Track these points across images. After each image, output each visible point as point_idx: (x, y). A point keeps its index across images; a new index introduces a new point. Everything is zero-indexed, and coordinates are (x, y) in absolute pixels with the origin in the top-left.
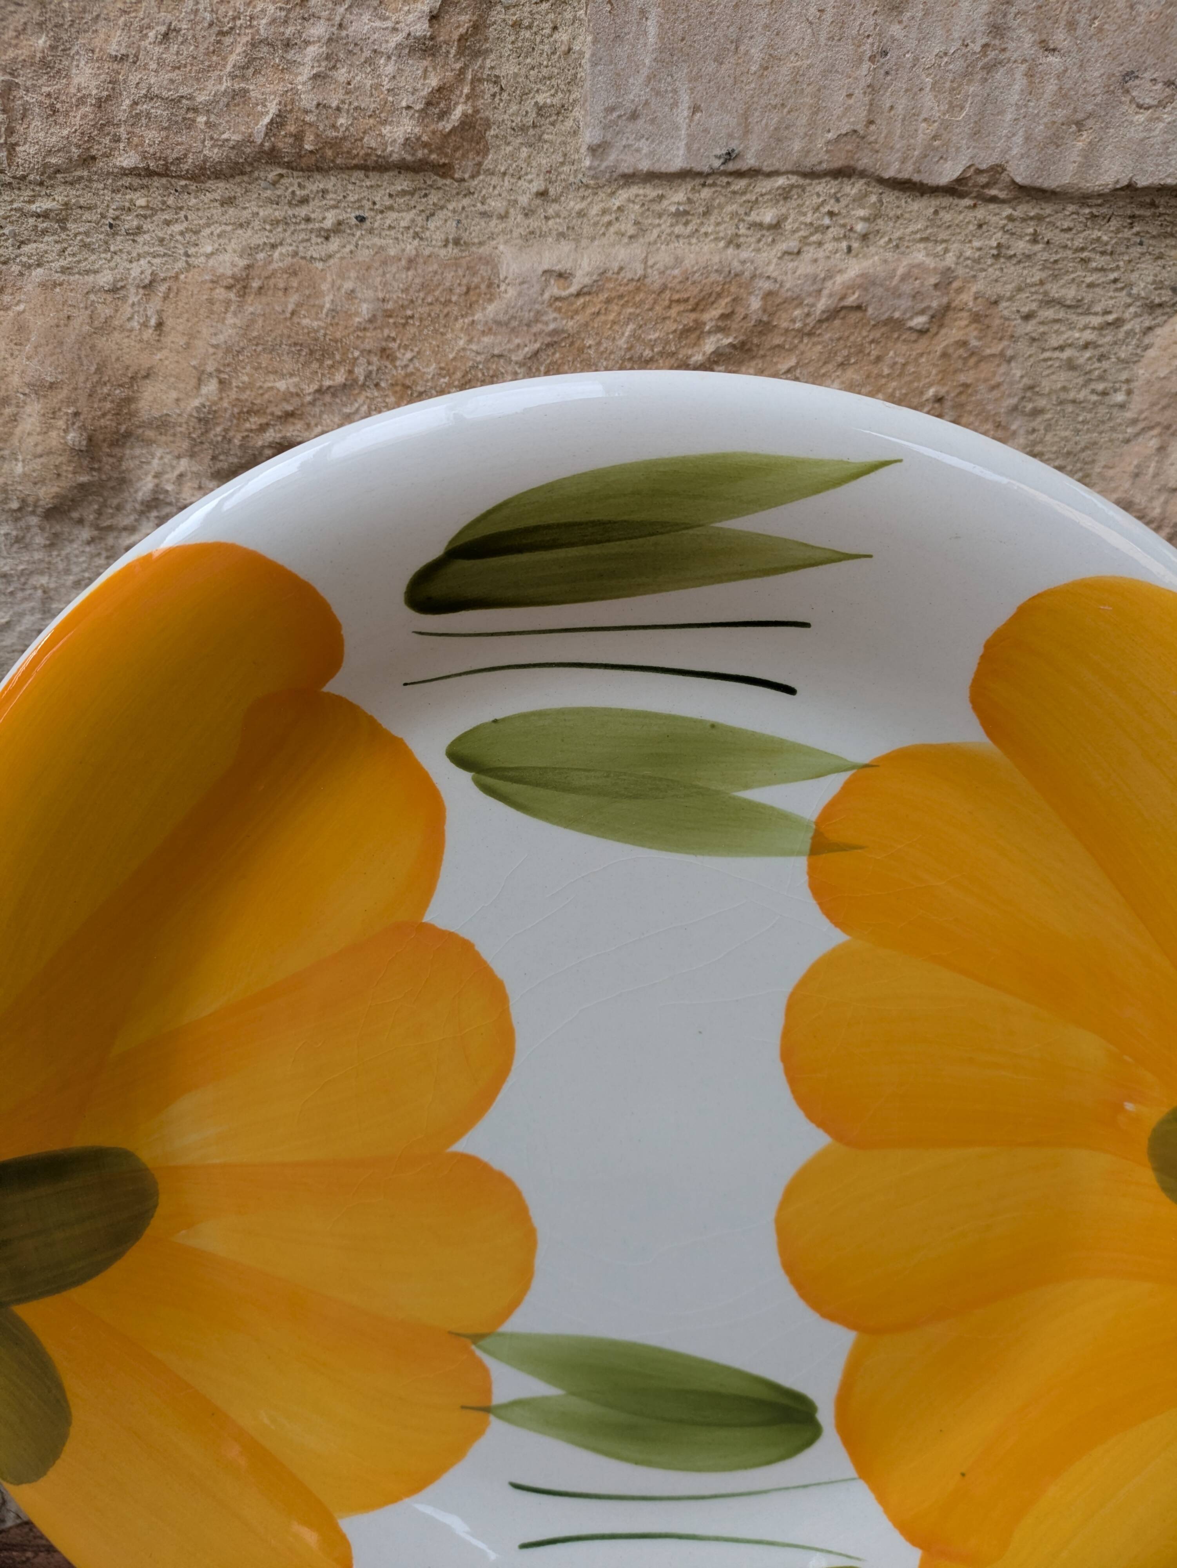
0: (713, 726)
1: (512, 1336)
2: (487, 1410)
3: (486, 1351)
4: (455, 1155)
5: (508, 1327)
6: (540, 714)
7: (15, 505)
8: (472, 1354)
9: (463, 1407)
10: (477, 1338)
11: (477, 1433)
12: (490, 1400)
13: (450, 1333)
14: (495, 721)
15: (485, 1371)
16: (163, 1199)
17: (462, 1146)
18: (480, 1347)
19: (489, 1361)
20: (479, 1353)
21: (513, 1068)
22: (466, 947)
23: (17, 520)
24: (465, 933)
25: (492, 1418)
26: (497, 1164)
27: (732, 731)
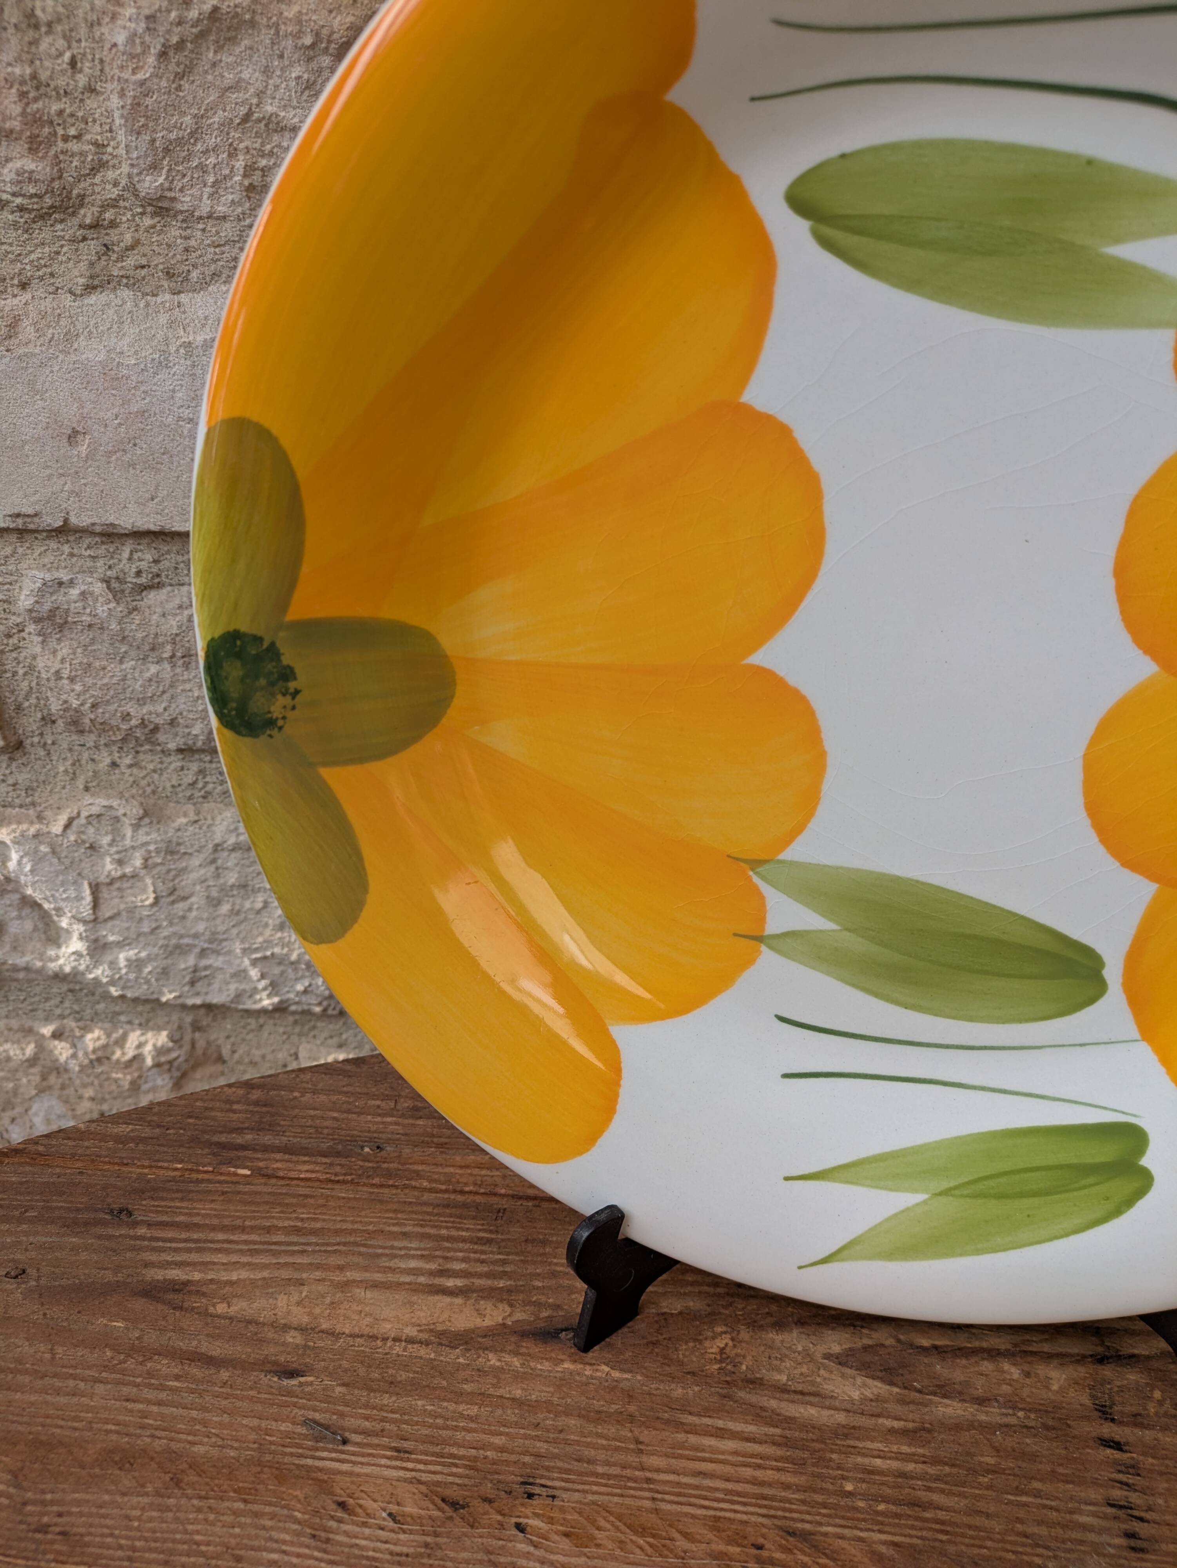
0: (1090, 162)
1: (792, 864)
2: (760, 939)
3: (763, 878)
4: (751, 667)
5: (787, 855)
6: (894, 147)
7: (308, 40)
8: (750, 879)
9: (735, 935)
10: (756, 864)
11: (748, 961)
12: (763, 930)
13: (728, 856)
14: (843, 156)
15: (762, 898)
16: (460, 689)
17: (759, 658)
18: (756, 873)
19: (765, 888)
20: (756, 879)
21: (820, 574)
22: (784, 432)
23: (310, 59)
24: (784, 417)
25: (763, 948)
26: (792, 680)
27: (1112, 169)
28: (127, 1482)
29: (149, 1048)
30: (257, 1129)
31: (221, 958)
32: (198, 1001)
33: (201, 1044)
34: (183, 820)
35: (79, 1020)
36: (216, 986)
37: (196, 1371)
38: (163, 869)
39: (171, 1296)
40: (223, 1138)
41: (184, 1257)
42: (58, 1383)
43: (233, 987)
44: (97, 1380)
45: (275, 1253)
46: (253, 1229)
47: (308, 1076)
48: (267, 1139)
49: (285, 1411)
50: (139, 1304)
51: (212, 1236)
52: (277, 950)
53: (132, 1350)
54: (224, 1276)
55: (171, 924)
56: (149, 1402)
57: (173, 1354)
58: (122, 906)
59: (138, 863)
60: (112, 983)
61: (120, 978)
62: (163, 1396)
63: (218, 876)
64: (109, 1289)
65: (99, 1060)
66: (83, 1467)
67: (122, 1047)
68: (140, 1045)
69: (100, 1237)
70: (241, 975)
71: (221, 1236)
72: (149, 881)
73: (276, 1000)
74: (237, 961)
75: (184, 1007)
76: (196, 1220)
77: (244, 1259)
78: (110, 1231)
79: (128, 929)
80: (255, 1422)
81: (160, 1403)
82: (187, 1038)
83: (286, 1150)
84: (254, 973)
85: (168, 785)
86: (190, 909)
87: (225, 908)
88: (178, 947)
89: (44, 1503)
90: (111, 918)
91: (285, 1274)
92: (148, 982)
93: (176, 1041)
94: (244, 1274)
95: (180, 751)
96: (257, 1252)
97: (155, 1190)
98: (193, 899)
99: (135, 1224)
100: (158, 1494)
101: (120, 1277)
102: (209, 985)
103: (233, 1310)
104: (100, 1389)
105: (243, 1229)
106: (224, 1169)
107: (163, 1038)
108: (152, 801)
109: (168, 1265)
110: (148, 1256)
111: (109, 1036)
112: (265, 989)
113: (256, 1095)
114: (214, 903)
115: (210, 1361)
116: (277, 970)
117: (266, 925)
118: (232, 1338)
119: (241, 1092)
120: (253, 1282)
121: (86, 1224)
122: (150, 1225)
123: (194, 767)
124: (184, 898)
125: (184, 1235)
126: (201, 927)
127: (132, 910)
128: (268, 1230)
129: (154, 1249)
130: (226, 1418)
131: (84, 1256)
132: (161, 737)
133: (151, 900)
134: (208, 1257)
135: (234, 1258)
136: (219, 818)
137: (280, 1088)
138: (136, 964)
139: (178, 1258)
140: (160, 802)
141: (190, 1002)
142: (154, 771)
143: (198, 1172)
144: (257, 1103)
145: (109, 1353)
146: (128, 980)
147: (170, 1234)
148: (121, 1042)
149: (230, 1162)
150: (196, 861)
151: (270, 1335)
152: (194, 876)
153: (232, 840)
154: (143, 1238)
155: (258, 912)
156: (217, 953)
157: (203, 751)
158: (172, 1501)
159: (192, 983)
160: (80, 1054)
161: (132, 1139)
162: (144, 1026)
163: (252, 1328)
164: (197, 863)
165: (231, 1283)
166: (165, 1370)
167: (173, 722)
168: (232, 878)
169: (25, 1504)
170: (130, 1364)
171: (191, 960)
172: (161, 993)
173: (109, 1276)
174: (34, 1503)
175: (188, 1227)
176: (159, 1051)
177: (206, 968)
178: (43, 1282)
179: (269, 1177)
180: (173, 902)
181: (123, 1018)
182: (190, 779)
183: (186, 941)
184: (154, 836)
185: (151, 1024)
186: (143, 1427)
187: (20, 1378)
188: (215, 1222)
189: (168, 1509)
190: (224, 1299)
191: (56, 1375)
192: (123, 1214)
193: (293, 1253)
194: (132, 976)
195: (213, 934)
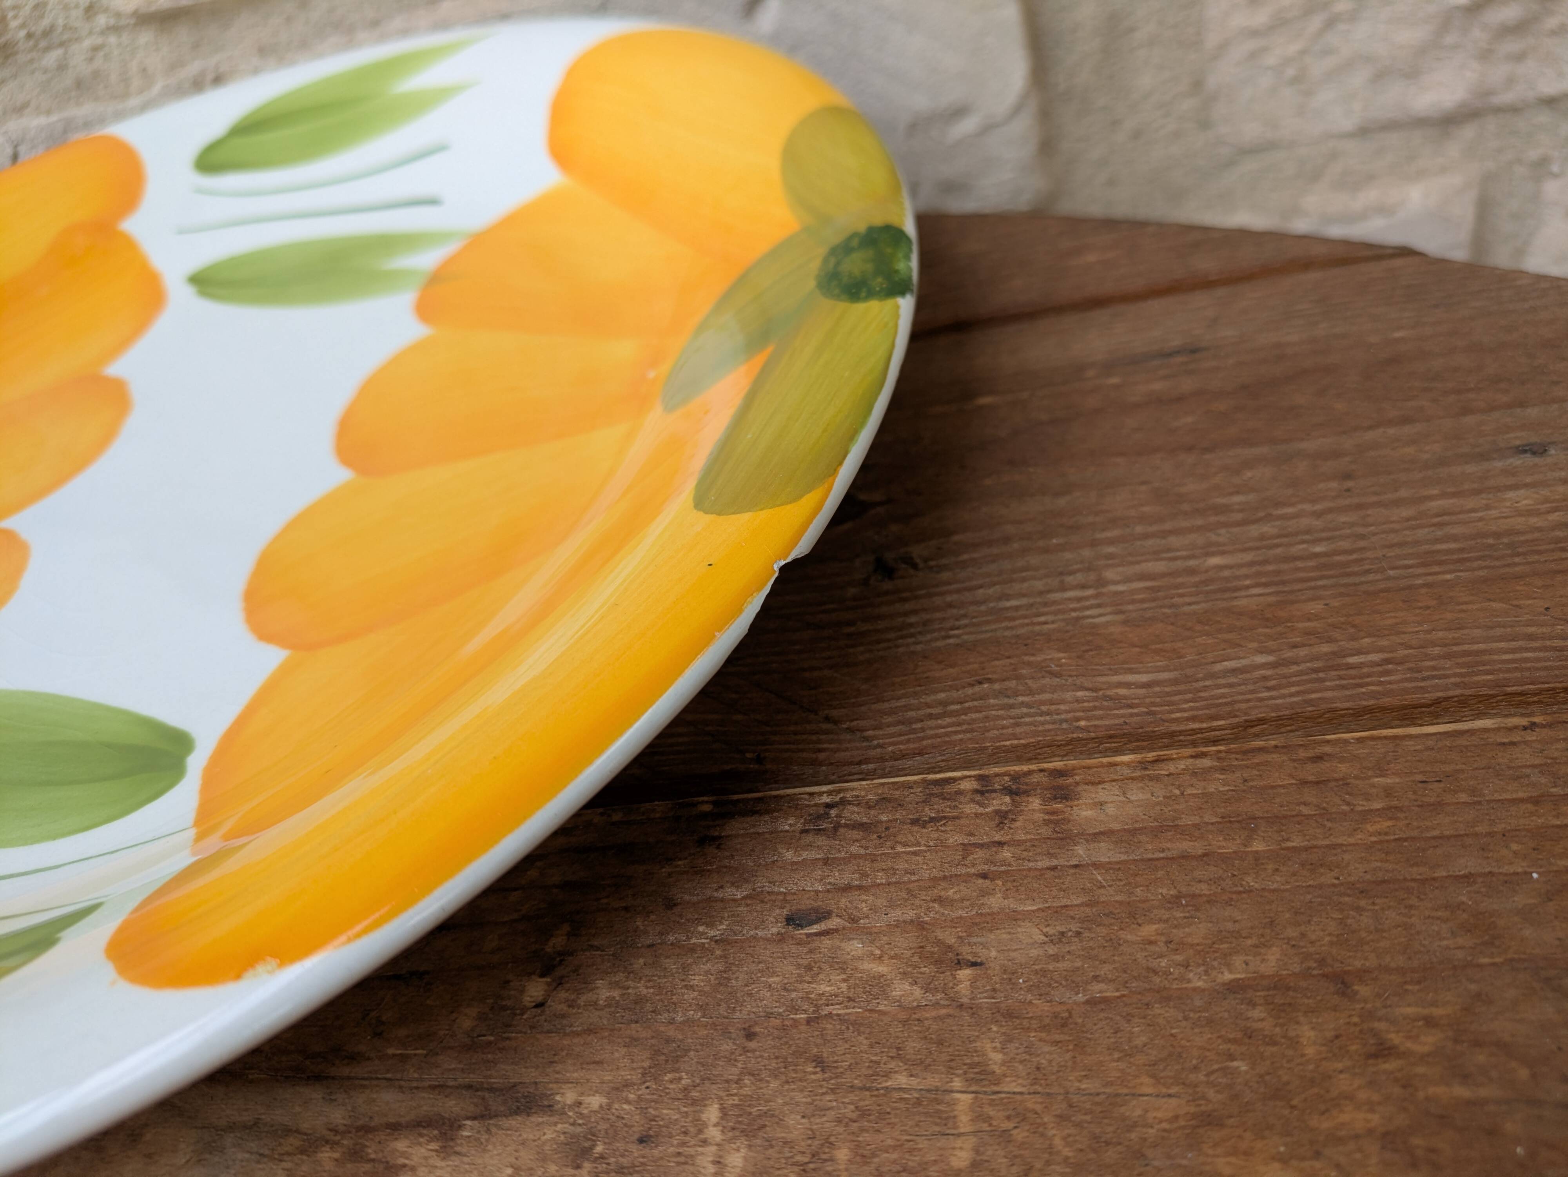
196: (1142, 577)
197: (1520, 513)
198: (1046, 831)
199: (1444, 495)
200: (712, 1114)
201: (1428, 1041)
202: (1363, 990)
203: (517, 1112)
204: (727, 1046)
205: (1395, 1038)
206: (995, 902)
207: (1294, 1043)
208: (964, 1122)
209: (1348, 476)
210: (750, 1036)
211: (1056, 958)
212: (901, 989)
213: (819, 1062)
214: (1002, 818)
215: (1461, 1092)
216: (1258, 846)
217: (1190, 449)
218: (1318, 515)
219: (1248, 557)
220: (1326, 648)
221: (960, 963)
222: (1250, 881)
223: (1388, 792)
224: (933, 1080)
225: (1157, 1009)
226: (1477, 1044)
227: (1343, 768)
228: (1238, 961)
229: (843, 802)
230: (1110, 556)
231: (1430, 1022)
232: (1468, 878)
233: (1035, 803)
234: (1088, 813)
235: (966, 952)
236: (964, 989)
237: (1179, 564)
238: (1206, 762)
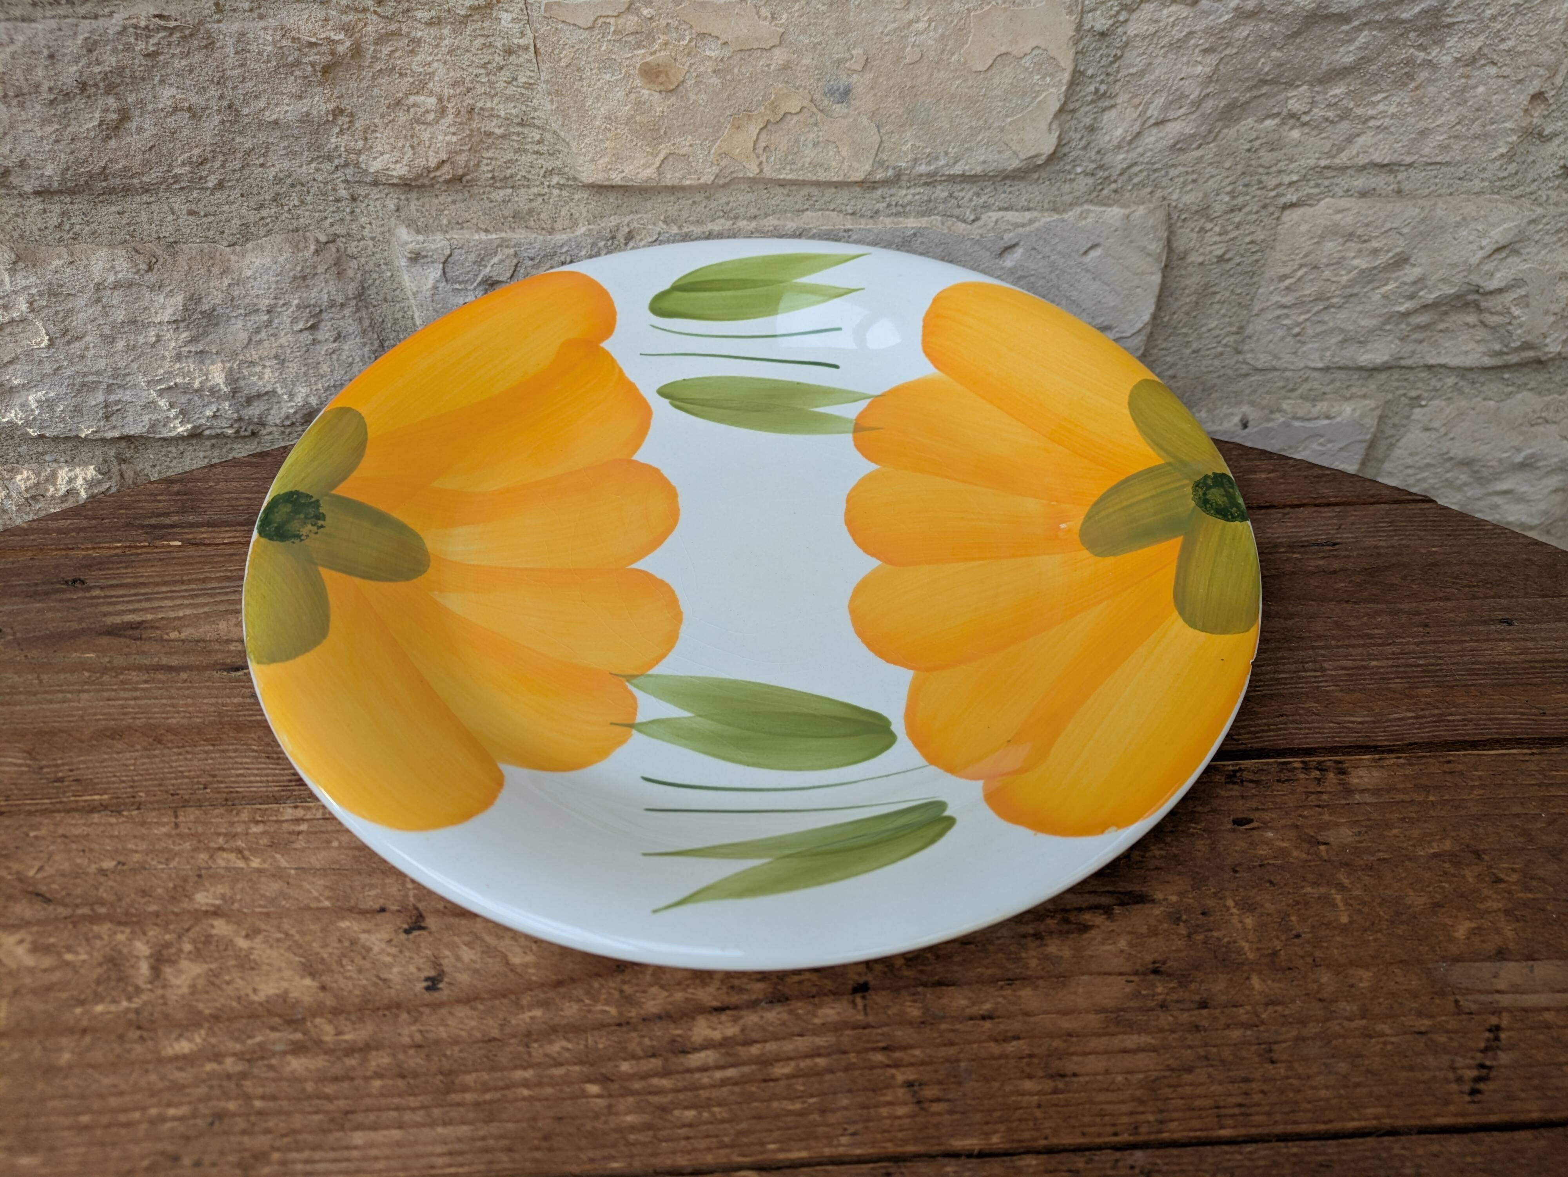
28: (119, 745)
29: (80, 482)
30: (183, 511)
31: (128, 392)
32: (117, 434)
33: (129, 474)
34: (60, 263)
35: (6, 463)
36: (130, 419)
37: (160, 676)
38: (51, 311)
39: (131, 632)
40: (153, 521)
41: (136, 606)
42: (49, 697)
43: (146, 418)
44: (80, 692)
45: (212, 595)
46: (190, 581)
47: (220, 469)
48: (191, 518)
49: (236, 692)
50: (105, 640)
51: (156, 589)
52: (179, 380)
53: (105, 670)
54: (172, 615)
55: (72, 364)
56: (126, 699)
57: (140, 668)
58: (19, 351)
59: (24, 307)
60: (28, 424)
61: (35, 419)
62: (138, 694)
63: (106, 314)
64: (75, 635)
65: (34, 497)
66: (82, 742)
67: (54, 484)
68: (71, 481)
69: (60, 601)
70: (150, 406)
71: (164, 589)
72: (39, 324)
73: (189, 426)
74: (145, 394)
75: (104, 440)
76: (141, 580)
77: (187, 602)
78: (69, 596)
79: (30, 371)
80: (213, 700)
81: (135, 699)
82: (115, 469)
83: (208, 524)
84: (163, 403)
85: (35, 228)
86: (87, 348)
87: (120, 345)
88: (84, 385)
89: (56, 766)
90: (11, 362)
91: (222, 608)
92: (63, 420)
93: (106, 474)
94: (188, 612)
95: (37, 193)
96: (197, 596)
97: (99, 563)
98: (87, 338)
99: (89, 589)
100: (145, 749)
101: (84, 625)
102: (123, 418)
103: (183, 635)
104: (84, 696)
105: (183, 582)
106: (158, 543)
107: (91, 472)
108: (21, 246)
109: (124, 612)
110: (105, 609)
111: (38, 475)
112: (176, 417)
113: (176, 487)
114: (111, 340)
115: (170, 669)
116: (184, 399)
117: (164, 358)
118: (186, 652)
119: (162, 486)
120: (196, 616)
121: (46, 593)
122: (102, 588)
123: (57, 209)
124: (79, 338)
125: (133, 592)
126: (102, 364)
127: (29, 354)
128: (204, 581)
129: (109, 604)
130: (190, 701)
131: (49, 615)
132: (15, 180)
133: (46, 342)
134: (156, 604)
135: (179, 602)
136: (93, 258)
137: (197, 480)
138: (47, 404)
139: (131, 607)
140: (31, 246)
141: (109, 435)
142: (17, 215)
143: (137, 547)
144: (178, 493)
145: (86, 674)
146: (43, 420)
147: (121, 592)
148: (52, 478)
149: (162, 538)
150: (81, 302)
151: (217, 647)
152: (82, 316)
153: (111, 279)
154: (98, 597)
155: (153, 346)
156: (124, 387)
157: (61, 192)
158: (157, 752)
159: (107, 418)
160: (14, 494)
161: (73, 530)
162: (71, 462)
163: (201, 645)
164: (83, 303)
165: (179, 618)
166: (135, 679)
167: (22, 164)
168: (120, 315)
169: (41, 768)
170: (106, 678)
171: (100, 397)
172: (79, 429)
173: (75, 626)
174: (49, 766)
175: (135, 585)
176: (91, 484)
177: (116, 403)
178: (19, 635)
179: (198, 545)
180: (69, 343)
181: (48, 458)
182: (54, 221)
183: (90, 378)
184: (33, 279)
185: (76, 460)
186: (125, 714)
187: (16, 697)
188: (158, 579)
189: (155, 756)
190: (174, 629)
191: (46, 692)
192: (76, 582)
193: (227, 593)
194: (46, 416)
195: (115, 369)
196: (1343, 668)
197: (1506, 653)
198: (1340, 788)
199: (1472, 641)
200: (1230, 903)
201: (1514, 877)
202: (1486, 857)
203: (1137, 903)
204: (1226, 876)
205: (1502, 876)
206: (1326, 817)
207: (1464, 877)
208: (1341, 905)
209: (1426, 626)
210: (1236, 872)
211: (1360, 842)
212: (1295, 853)
213: (1271, 882)
214: (1319, 780)
215: (1530, 896)
216: (1432, 798)
217: (1347, 602)
218: (1417, 644)
219: (1390, 663)
220: (1437, 711)
221: (1319, 843)
222: (1431, 813)
223: (1480, 778)
224: (1322, 890)
225: (1407, 863)
226: (1532, 878)
227: (1460, 767)
228: (1434, 844)
229: (1240, 770)
230: (1323, 656)
231: (1514, 870)
232: (1518, 815)
233: (1331, 775)
234: (1356, 781)
235: (1320, 838)
236: (1324, 854)
237: (1358, 663)
238: (1402, 761)
